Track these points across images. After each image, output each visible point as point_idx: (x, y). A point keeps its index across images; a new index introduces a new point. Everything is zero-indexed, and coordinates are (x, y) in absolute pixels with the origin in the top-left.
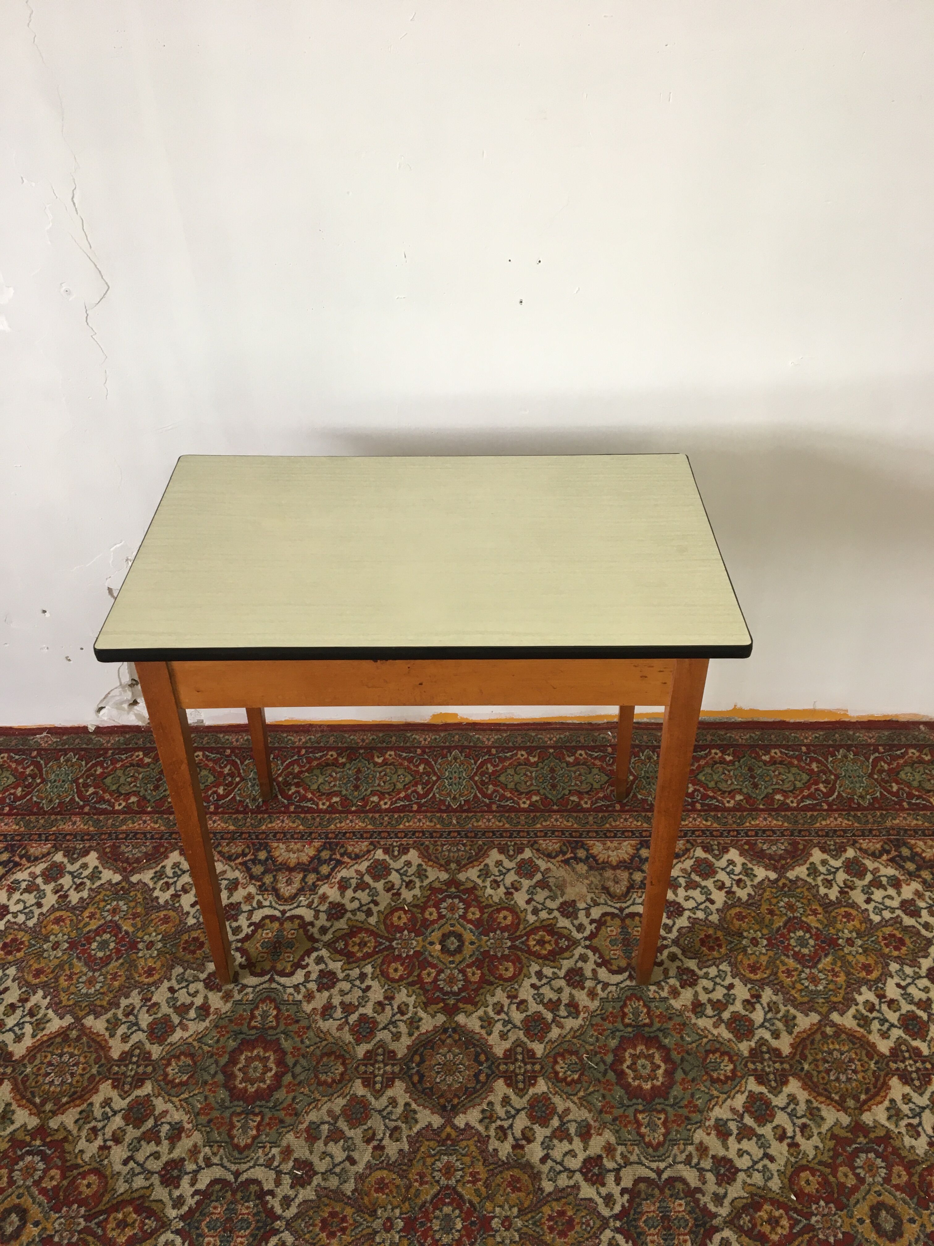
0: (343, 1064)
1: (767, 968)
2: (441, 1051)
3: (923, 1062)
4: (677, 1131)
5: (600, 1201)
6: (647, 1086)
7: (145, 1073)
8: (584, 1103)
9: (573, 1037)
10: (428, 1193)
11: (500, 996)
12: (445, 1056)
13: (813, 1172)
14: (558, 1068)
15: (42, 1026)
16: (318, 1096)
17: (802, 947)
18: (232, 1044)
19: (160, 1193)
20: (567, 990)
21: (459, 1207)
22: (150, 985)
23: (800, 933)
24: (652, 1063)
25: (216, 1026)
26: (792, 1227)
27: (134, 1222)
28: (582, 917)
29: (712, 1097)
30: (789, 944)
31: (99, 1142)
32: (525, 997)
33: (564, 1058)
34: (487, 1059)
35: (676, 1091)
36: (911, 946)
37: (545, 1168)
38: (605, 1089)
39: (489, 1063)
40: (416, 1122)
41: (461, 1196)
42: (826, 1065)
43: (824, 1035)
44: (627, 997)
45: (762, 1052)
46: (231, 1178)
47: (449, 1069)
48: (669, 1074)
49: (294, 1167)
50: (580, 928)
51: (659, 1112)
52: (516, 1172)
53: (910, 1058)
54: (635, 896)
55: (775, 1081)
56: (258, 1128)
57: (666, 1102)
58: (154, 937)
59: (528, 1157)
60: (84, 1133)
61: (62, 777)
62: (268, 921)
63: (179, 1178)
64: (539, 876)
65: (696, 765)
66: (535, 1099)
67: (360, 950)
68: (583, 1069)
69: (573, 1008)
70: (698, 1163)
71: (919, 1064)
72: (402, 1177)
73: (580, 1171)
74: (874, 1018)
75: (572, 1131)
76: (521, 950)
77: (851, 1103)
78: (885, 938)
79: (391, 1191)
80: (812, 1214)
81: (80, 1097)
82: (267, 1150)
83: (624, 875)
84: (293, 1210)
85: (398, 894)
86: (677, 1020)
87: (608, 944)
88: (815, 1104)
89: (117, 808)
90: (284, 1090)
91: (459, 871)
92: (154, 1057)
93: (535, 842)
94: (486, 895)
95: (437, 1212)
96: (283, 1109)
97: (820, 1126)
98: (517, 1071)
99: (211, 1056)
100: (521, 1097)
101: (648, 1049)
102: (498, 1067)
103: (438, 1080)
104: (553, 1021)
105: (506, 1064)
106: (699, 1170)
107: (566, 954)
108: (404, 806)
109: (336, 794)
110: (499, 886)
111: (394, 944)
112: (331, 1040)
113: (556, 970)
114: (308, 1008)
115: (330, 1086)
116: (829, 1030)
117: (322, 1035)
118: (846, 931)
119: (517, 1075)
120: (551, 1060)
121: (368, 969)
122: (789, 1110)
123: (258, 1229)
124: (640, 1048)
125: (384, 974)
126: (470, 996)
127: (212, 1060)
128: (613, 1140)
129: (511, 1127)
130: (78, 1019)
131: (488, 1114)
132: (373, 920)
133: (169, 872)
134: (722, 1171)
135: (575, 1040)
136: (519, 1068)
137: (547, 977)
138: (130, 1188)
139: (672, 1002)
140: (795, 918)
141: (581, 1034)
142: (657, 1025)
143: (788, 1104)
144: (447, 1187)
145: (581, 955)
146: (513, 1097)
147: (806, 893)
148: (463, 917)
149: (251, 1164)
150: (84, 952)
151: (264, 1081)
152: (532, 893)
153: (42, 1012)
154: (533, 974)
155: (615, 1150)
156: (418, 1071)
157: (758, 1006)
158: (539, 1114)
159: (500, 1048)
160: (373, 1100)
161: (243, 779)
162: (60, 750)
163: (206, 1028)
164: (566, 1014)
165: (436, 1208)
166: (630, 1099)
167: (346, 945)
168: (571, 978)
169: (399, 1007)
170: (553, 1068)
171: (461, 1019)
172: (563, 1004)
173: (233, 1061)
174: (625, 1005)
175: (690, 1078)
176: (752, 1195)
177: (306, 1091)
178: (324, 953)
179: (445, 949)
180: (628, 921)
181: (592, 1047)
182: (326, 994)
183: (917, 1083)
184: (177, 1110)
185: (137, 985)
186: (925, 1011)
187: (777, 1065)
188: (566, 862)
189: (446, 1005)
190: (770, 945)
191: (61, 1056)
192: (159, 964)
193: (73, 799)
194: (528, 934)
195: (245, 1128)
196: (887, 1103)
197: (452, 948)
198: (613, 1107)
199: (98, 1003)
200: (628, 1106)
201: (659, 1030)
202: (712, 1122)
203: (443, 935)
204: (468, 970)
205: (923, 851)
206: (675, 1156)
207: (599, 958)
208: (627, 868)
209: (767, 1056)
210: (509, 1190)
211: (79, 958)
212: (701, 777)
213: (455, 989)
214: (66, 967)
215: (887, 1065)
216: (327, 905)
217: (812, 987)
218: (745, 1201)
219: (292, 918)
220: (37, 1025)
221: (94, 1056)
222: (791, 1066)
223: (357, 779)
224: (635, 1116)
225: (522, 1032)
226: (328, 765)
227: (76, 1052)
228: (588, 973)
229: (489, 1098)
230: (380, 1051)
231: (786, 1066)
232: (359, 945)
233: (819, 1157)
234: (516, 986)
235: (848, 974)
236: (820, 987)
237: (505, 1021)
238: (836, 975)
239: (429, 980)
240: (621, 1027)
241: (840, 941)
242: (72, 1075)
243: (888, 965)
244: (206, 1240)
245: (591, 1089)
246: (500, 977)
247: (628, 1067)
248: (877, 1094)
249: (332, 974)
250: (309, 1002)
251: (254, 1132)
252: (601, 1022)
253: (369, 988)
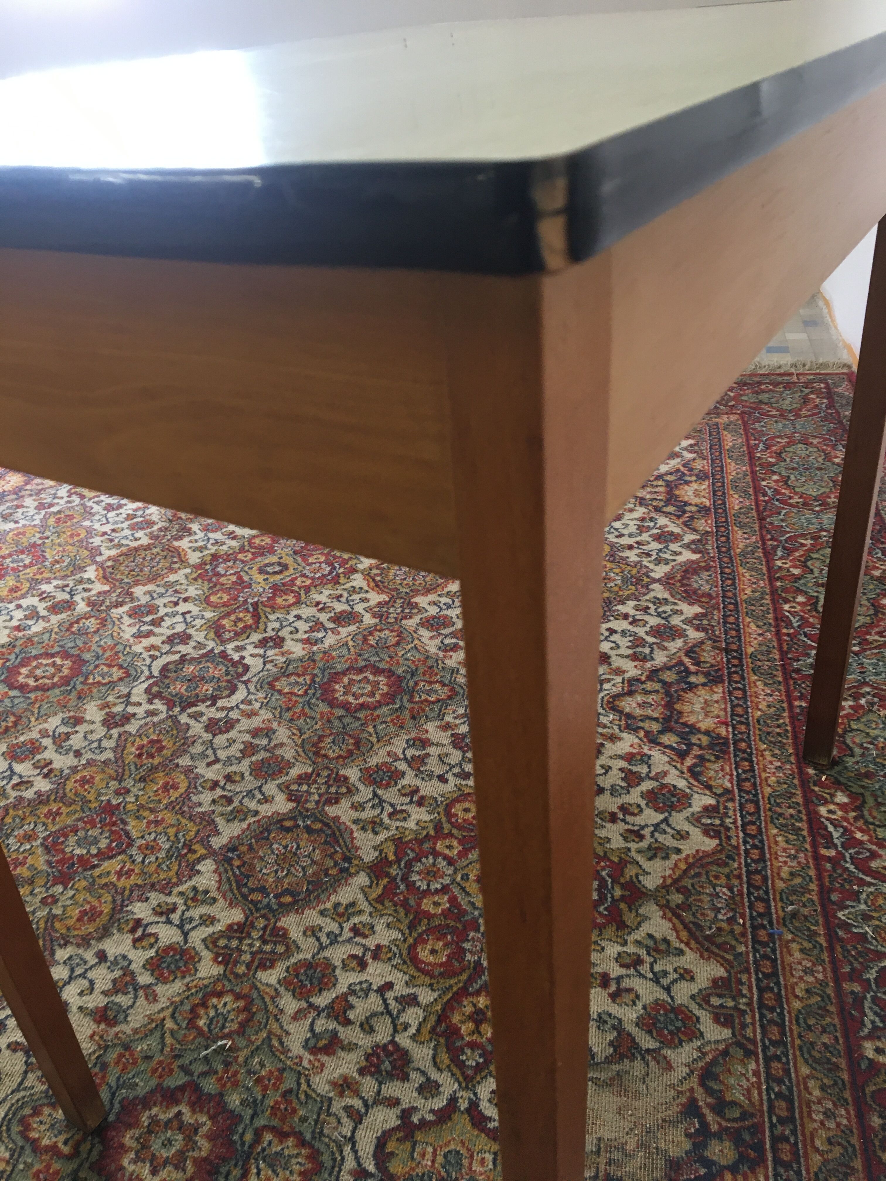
0: (339, 757)
2: (317, 852)
6: (129, 1136)
7: (388, 618)
8: (154, 1025)
9: (270, 1033)
10: (134, 826)
12: (309, 856)
14: (228, 998)
18: (401, 670)
20: (365, 1042)
21: (99, 853)
24: (166, 1162)
25: (428, 657)
27: (236, 626)
31: (326, 601)
32: (370, 969)
33: (239, 1011)
34: (281, 905)
37: (89, 954)
38: (160, 1063)
39: (275, 907)
40: (229, 821)
41: (111, 857)
44: (319, 1152)
46: (245, 678)
47: (286, 858)
49: (231, 719)
51: (78, 1147)
52: (104, 920)
56: (290, 693)
57: (87, 1165)
59: (117, 936)
60: (339, 592)
63: (264, 647)
64: (647, 1042)
66: (192, 958)
68: (209, 1036)
69: (326, 1044)
72: (167, 803)
76: (470, 980)
79: (157, 794)
81: (377, 586)
82: (261, 700)
84: (185, 720)
85: (613, 820)
87: (452, 1147)
90: (326, 710)
91: (664, 907)
92: (405, 622)
93: (749, 1054)
94: (604, 943)
95: (107, 833)
96: (303, 710)
98: (246, 940)
99: (390, 657)
100: (203, 939)
101: (195, 1160)
102: (263, 916)
103: (275, 846)
104: (311, 1005)
105: (264, 928)
107: (444, 1058)
108: (829, 837)
110: (625, 966)
112: (376, 745)
113: (412, 1030)
114: (431, 726)
115: (313, 744)
117: (386, 737)
119: (240, 939)
120: (246, 991)
123: (181, 697)
124: (204, 1147)
125: (462, 798)
126: (396, 894)
127: (385, 657)
129: (168, 921)
131: (200, 897)
135: (264, 1035)
136: (250, 943)
137: (399, 1012)
138: (270, 621)
141: (271, 1046)
144: (130, 844)
145: (438, 1085)
149: (252, 690)
151: (344, 695)
154: (412, 991)
156: (297, 826)
158: (167, 958)
159: (292, 922)
160: (276, 781)
163: (427, 651)
164: (318, 1029)
168: (389, 1054)
169: (402, 810)
170: (230, 990)
171: (360, 880)
172: (340, 1029)
173: (379, 672)
174: (302, 1143)
177: (316, 725)
181: (241, 1059)
182: (447, 741)
188: (693, 1110)
189: (390, 864)
195: (294, 684)
198: (125, 1067)
200: (113, 1095)
204: (446, 898)
207: (423, 1121)
210: (87, 907)
213: (415, 877)
221: (420, 588)
225: (309, 956)
228: (391, 1089)
229: (221, 900)
230: (342, 789)
239: (439, 846)
240: (261, 1122)
245: (169, 1040)
246: (420, 940)
247: (179, 1113)
251: (286, 691)
252: (284, 1087)
253: (446, 781)
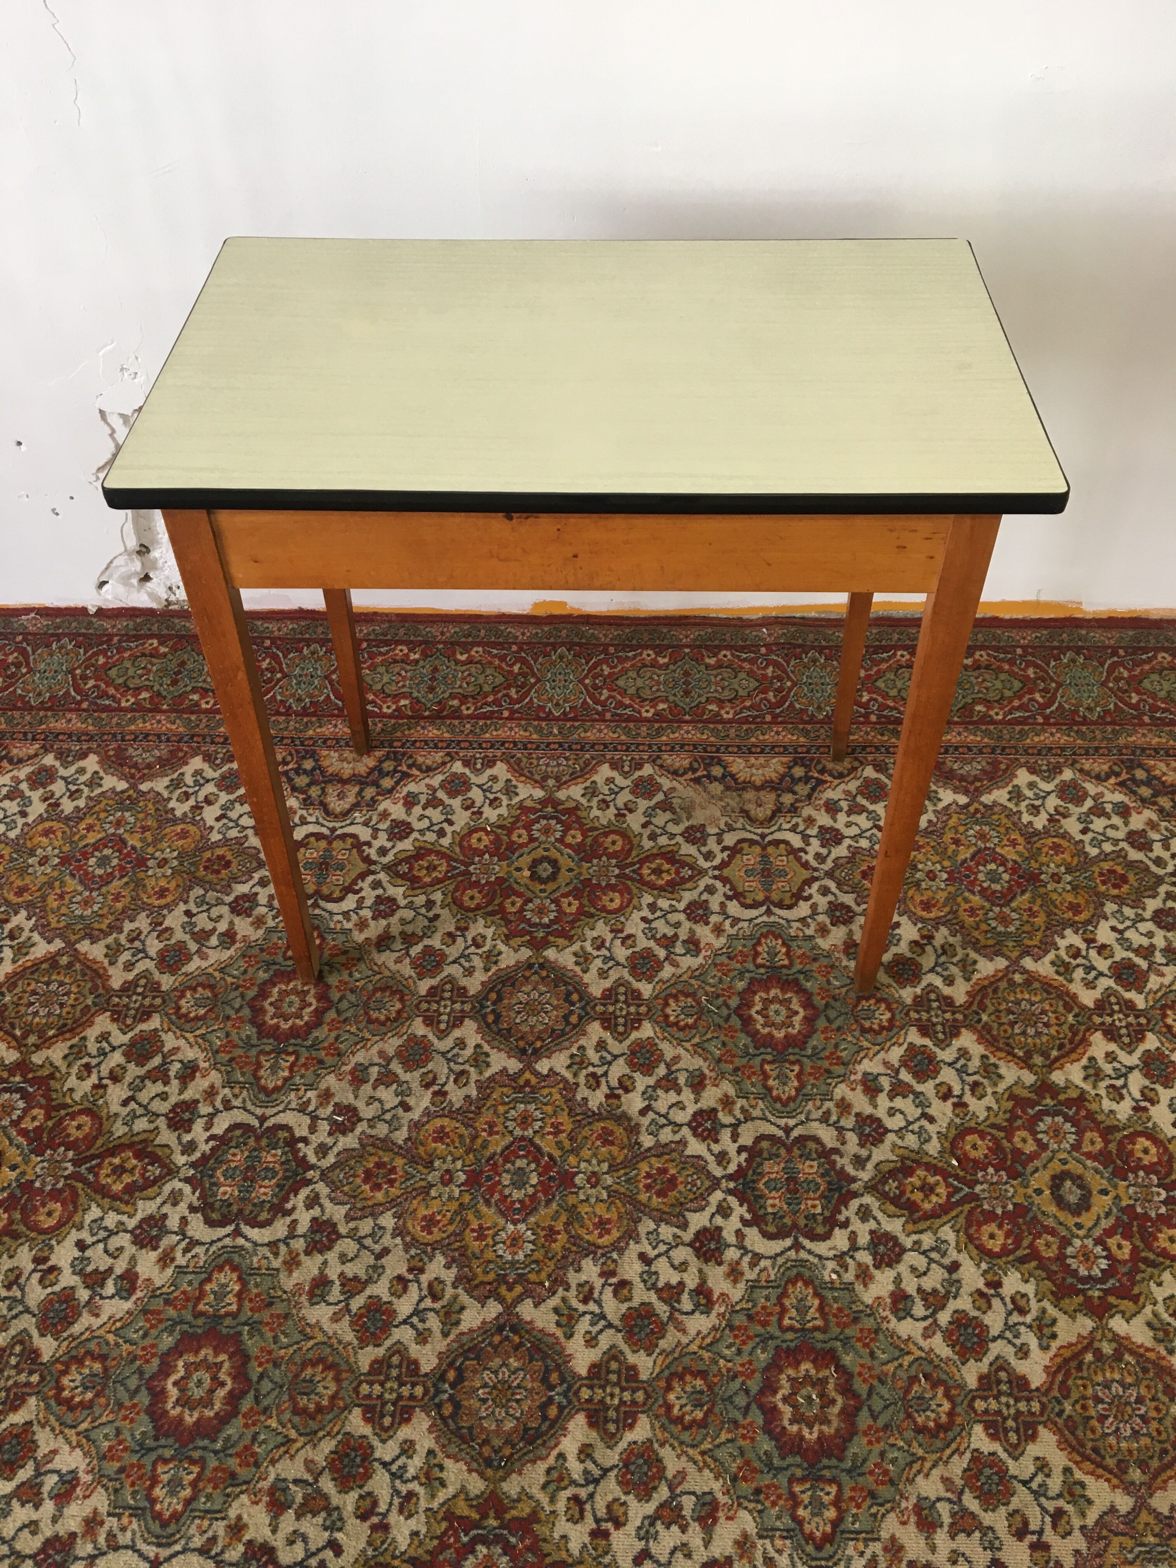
0: (401, 1000)
1: (945, 906)
2: (524, 989)
3: (1137, 1017)
4: (813, 1085)
5: (711, 1159)
6: (780, 1034)
7: (151, 1005)
8: (699, 1050)
9: (691, 978)
10: (498, 1144)
11: (601, 929)
12: (528, 994)
13: (982, 1135)
14: (669, 1011)
15: (24, 951)
16: (367, 1035)
17: (993, 881)
18: (263, 975)
19: (167, 1137)
20: (687, 925)
21: (537, 1160)
22: (161, 907)
23: (993, 866)
24: (789, 1009)
25: (244, 956)
26: (950, 1195)
27: (133, 1168)
28: (712, 844)
29: (862, 1048)
30: (976, 879)
31: (94, 1079)
32: (632, 932)
33: (677, 1001)
34: (580, 1000)
35: (816, 1041)
36: (1136, 884)
37: (645, 1121)
38: (726, 1035)
39: (583, 1003)
40: (488, 1065)
41: (538, 1149)
42: (1011, 1017)
43: (1012, 983)
44: (761, 935)
45: (930, 1001)
46: (256, 1123)
47: (532, 1008)
48: (809, 1021)
49: (334, 1113)
50: (708, 856)
51: (793, 1063)
52: (610, 1125)
53: (1120, 1011)
54: (782, 820)
55: (944, 1033)
56: (291, 1068)
57: (803, 1053)
58: (167, 854)
59: (624, 1108)
60: (75, 1070)
61: (54, 668)
62: (312, 839)
63: (191, 1121)
64: (660, 797)
65: (875, 669)
66: (638, 1045)
67: (429, 874)
68: (701, 1012)
69: (693, 945)
70: (838, 1121)
71: (1131, 1019)
72: (466, 1126)
73: (689, 1125)
74: (1078, 966)
75: (682, 1081)
76: (632, 879)
77: (1038, 1060)
78: (1101, 874)
79: (453, 1142)
80: (977, 1182)
81: (71, 1030)
82: (301, 1093)
83: (769, 798)
84: (331, 1159)
85: (480, 813)
86: (825, 961)
87: (742, 874)
88: (993, 1060)
89: (123, 704)
90: (326, 1028)
91: (559, 788)
92: (164, 988)
93: (659, 757)
94: (591, 817)
95: (508, 1166)
96: (324, 1048)
97: (995, 1085)
98: (618, 1013)
99: (237, 988)
100: (621, 1042)
101: (784, 993)
102: (593, 1008)
103: (518, 1021)
104: (666, 959)
105: (604, 1005)
106: (837, 1129)
107: (689, 885)
108: (493, 712)
109: (404, 696)
110: (608, 807)
111: (471, 868)
112: (387, 973)
113: (674, 902)
114: (359, 937)
115: (383, 1024)
116: (1018, 978)
117: (376, 968)
118: (1052, 865)
119: (616, 1018)
120: (661, 1002)
121: (438, 896)
122: (958, 1066)
123: (286, 1178)
124: (775, 992)
125: (457, 903)
126: (563, 928)
127: (237, 993)
128: (732, 1092)
129: (606, 1074)
130: (70, 944)
131: (578, 1059)
132: (446, 842)
133: (189, 780)
134: (867, 1130)
135: (693, 981)
136: (620, 1009)
137: (662, 910)
138: (131, 1130)
139: (820, 941)
140: (986, 848)
141: (701, 974)
142: (798, 967)
143: (958, 1059)
144: (523, 1138)
145: (707, 886)
146: (610, 1041)
147: (1004, 821)
148: (561, 840)
149: (280, 1108)
150: (79, 868)
151: (301, 1017)
152: (650, 815)
153: (26, 934)
154: (645, 906)
155: (733, 1103)
156: (493, 1011)
157: (928, 948)
158: (641, 1061)
159: (597, 988)
160: (435, 1041)
161: (285, 676)
162: (52, 635)
163: (231, 958)
164: (683, 951)
165: (506, 1160)
166: (756, 1048)
167: (411, 869)
168: (692, 912)
169: (474, 939)
170: (662, 1010)
171: (551, 954)
172: (680, 940)
173: (263, 994)
174: (759, 943)
175: (834, 1026)
176: (903, 1159)
177: (353, 1029)
178: (382, 876)
179: (534, 876)
180: (770, 849)
181: (713, 989)
182: (383, 922)
183: (1126, 1040)
184: (191, 1046)
185: (144, 907)
186: (1145, 958)
187: (948, 1016)
188: (697, 781)
189: (533, 938)
190: (951, 879)
191: (48, 984)
192: (173, 884)
193: (67, 693)
194: (642, 862)
195: (274, 1069)
196: (1084, 1061)
197: (545, 875)
198: (734, 1056)
199: (96, 926)
200: (754, 1056)
201: (800, 972)
202: (859, 1076)
203: (534, 861)
204: (563, 900)
205: (1164, 774)
206: (809, 1112)
207: (730, 890)
208: (774, 789)
209: (935, 1005)
210: (598, 1143)
211: (73, 876)
212: (880, 684)
213: (546, 920)
214: (57, 884)
215: (1090, 1018)
216: (388, 823)
217: (1001, 929)
218: (892, 1165)
219: (343, 837)
220: (19, 949)
221: (89, 985)
222: (965, 1016)
223: (433, 679)
224: (762, 1066)
225: (626, 970)
226: (395, 661)
227: (67, 981)
228: (715, 907)
229: (581, 1042)
230: (448, 987)
231: (959, 1017)
232: (427, 868)
233: (992, 1120)
234: (622, 919)
235: (1049, 914)
236: (1012, 929)
237: (605, 957)
238: (1033, 914)
239: (513, 910)
240: (751, 967)
241: (1043, 877)
242: (62, 1005)
243: (1103, 905)
244: (222, 1189)
245: (709, 1036)
246: (604, 909)
247: (757, 1012)
248: (1073, 1051)
249: (392, 900)
250: (361, 931)
251: (286, 1074)
252: (726, 961)
253: (437, 917)
